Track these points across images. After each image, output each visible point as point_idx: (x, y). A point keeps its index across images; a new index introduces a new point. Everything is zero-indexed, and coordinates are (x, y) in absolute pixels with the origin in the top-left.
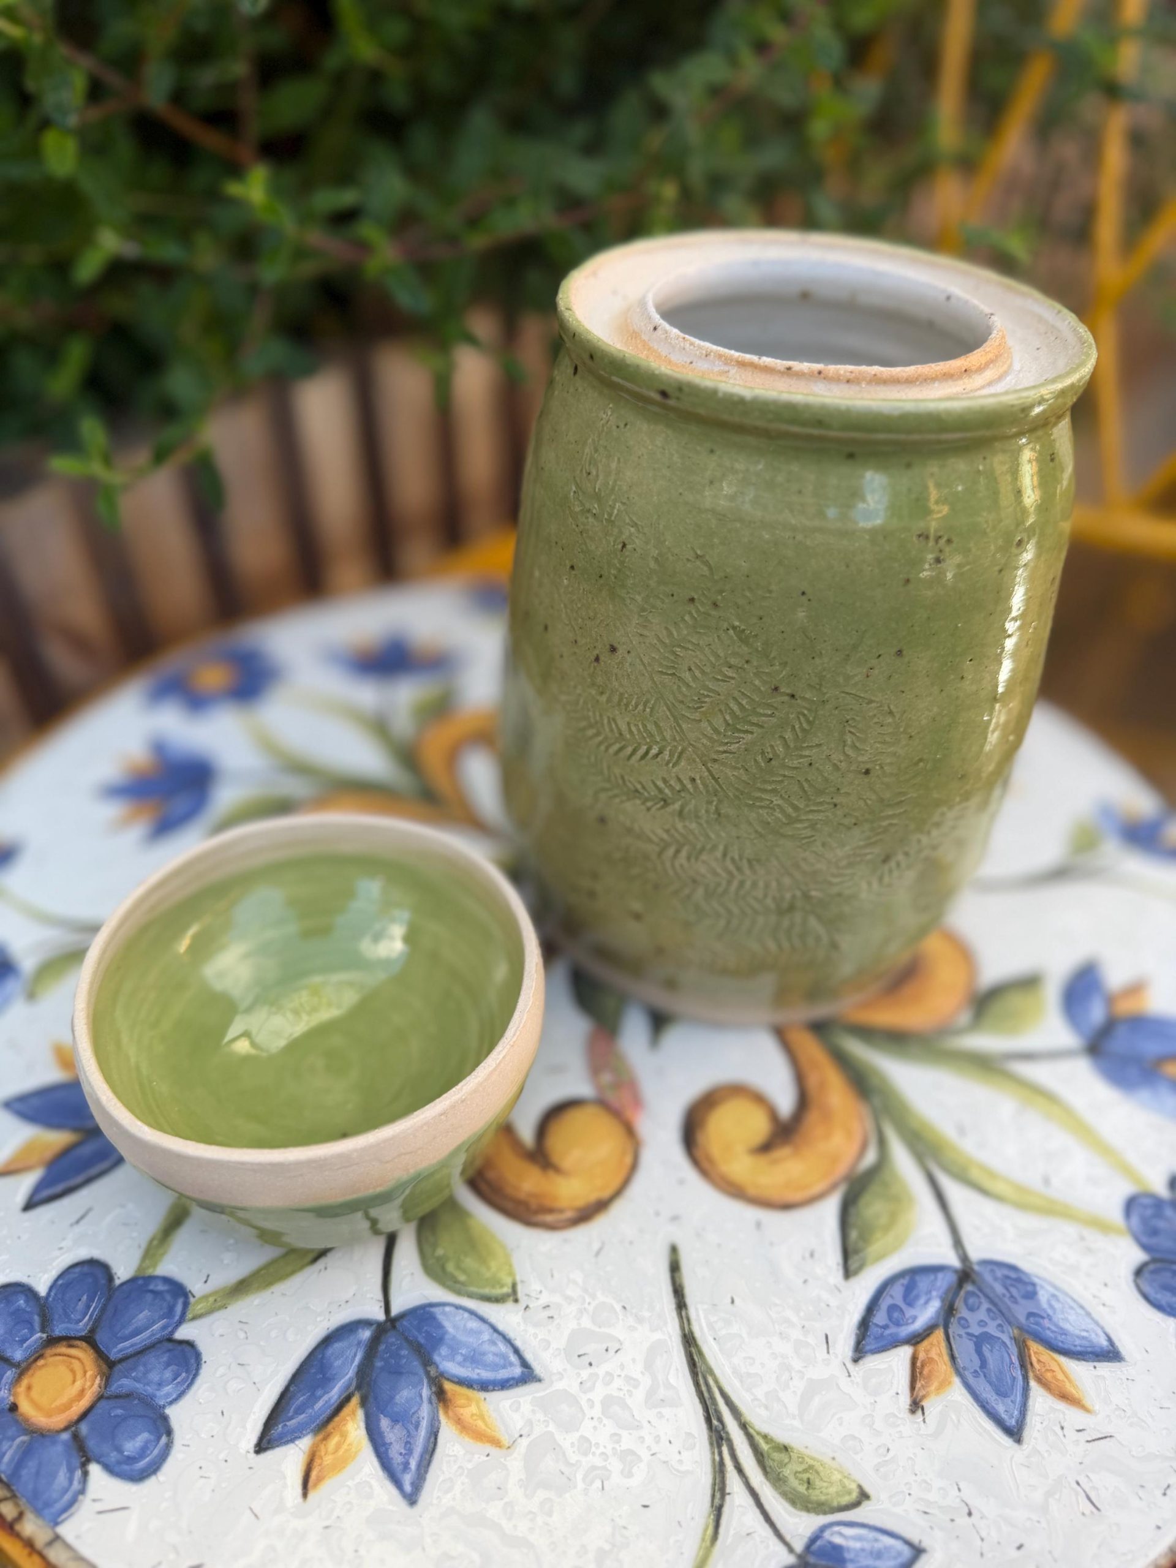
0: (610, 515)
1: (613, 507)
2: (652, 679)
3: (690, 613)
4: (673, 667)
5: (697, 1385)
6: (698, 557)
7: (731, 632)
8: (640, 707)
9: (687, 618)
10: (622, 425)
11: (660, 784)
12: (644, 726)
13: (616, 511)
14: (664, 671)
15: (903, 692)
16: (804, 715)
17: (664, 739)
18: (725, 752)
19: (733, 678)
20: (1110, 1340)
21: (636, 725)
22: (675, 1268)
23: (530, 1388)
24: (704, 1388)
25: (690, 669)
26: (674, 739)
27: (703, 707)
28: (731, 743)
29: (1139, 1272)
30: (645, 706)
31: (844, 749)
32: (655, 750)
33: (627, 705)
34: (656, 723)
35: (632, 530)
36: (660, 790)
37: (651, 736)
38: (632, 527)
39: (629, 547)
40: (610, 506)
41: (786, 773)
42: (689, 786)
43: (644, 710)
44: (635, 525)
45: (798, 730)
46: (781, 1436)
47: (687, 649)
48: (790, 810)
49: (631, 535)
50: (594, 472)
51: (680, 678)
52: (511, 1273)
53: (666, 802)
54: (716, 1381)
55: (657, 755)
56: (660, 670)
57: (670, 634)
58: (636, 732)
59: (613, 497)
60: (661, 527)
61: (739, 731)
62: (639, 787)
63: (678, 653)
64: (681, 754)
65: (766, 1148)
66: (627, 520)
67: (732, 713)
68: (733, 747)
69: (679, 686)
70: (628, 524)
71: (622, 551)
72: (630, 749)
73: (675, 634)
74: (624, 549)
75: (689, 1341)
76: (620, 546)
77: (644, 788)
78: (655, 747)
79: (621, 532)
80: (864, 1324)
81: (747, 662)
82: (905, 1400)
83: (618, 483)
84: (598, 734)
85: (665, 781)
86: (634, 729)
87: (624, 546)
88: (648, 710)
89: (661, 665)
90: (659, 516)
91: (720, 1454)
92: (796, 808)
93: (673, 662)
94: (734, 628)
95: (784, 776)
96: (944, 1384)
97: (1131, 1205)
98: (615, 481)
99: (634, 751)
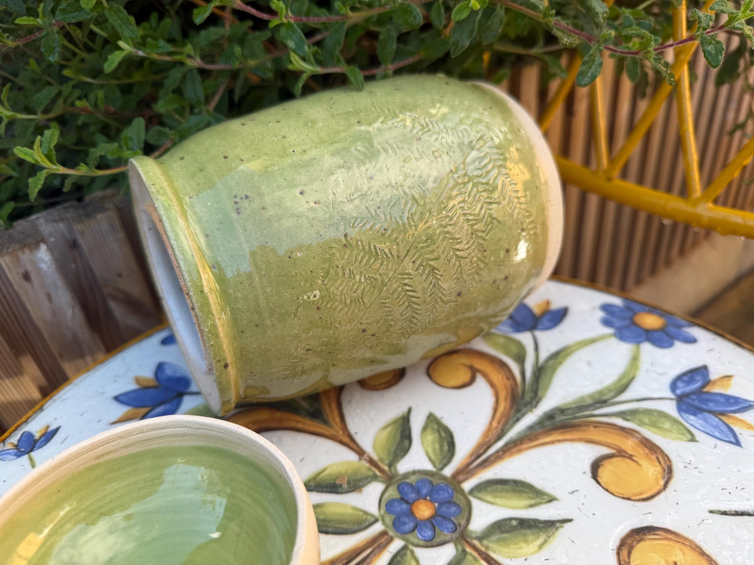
0: (298, 362)
1: (293, 362)
2: (369, 307)
3: (325, 306)
4: (358, 300)
6: (295, 316)
7: (325, 282)
8: (387, 305)
9: (329, 306)
11: (424, 276)
12: (397, 298)
13: (294, 360)
14: (362, 303)
15: (322, 180)
16: (353, 224)
17: (399, 287)
18: (391, 254)
19: (349, 269)
21: (398, 303)
25: (355, 292)
26: (397, 281)
27: (372, 276)
28: (385, 253)
30: (385, 303)
31: (364, 194)
32: (408, 288)
33: (390, 311)
34: (392, 294)
35: (299, 350)
36: (429, 275)
37: (400, 293)
38: (297, 350)
39: (308, 347)
40: (293, 364)
41: (389, 217)
42: (418, 262)
43: (388, 302)
45: (363, 223)
47: (345, 298)
48: (409, 206)
49: (301, 349)
50: (282, 376)
51: (363, 294)
53: (434, 269)
55: (409, 286)
57: (341, 310)
58: (402, 301)
59: (289, 364)
60: (290, 338)
61: (377, 253)
62: (431, 286)
63: (350, 301)
64: (402, 274)
67: (368, 260)
68: (387, 251)
69: (367, 292)
70: (297, 352)
71: (311, 350)
72: (414, 300)
73: (340, 307)
74: (310, 349)
77: (431, 283)
78: (405, 289)
79: (303, 354)
81: (337, 267)
83: (280, 365)
84: (413, 317)
85: (422, 275)
86: (401, 303)
87: (308, 350)
88: (387, 301)
89: (360, 306)
90: (285, 341)
92: (406, 203)
93: (355, 301)
94: (323, 281)
95: (391, 218)
98: (280, 367)
99: (413, 297)
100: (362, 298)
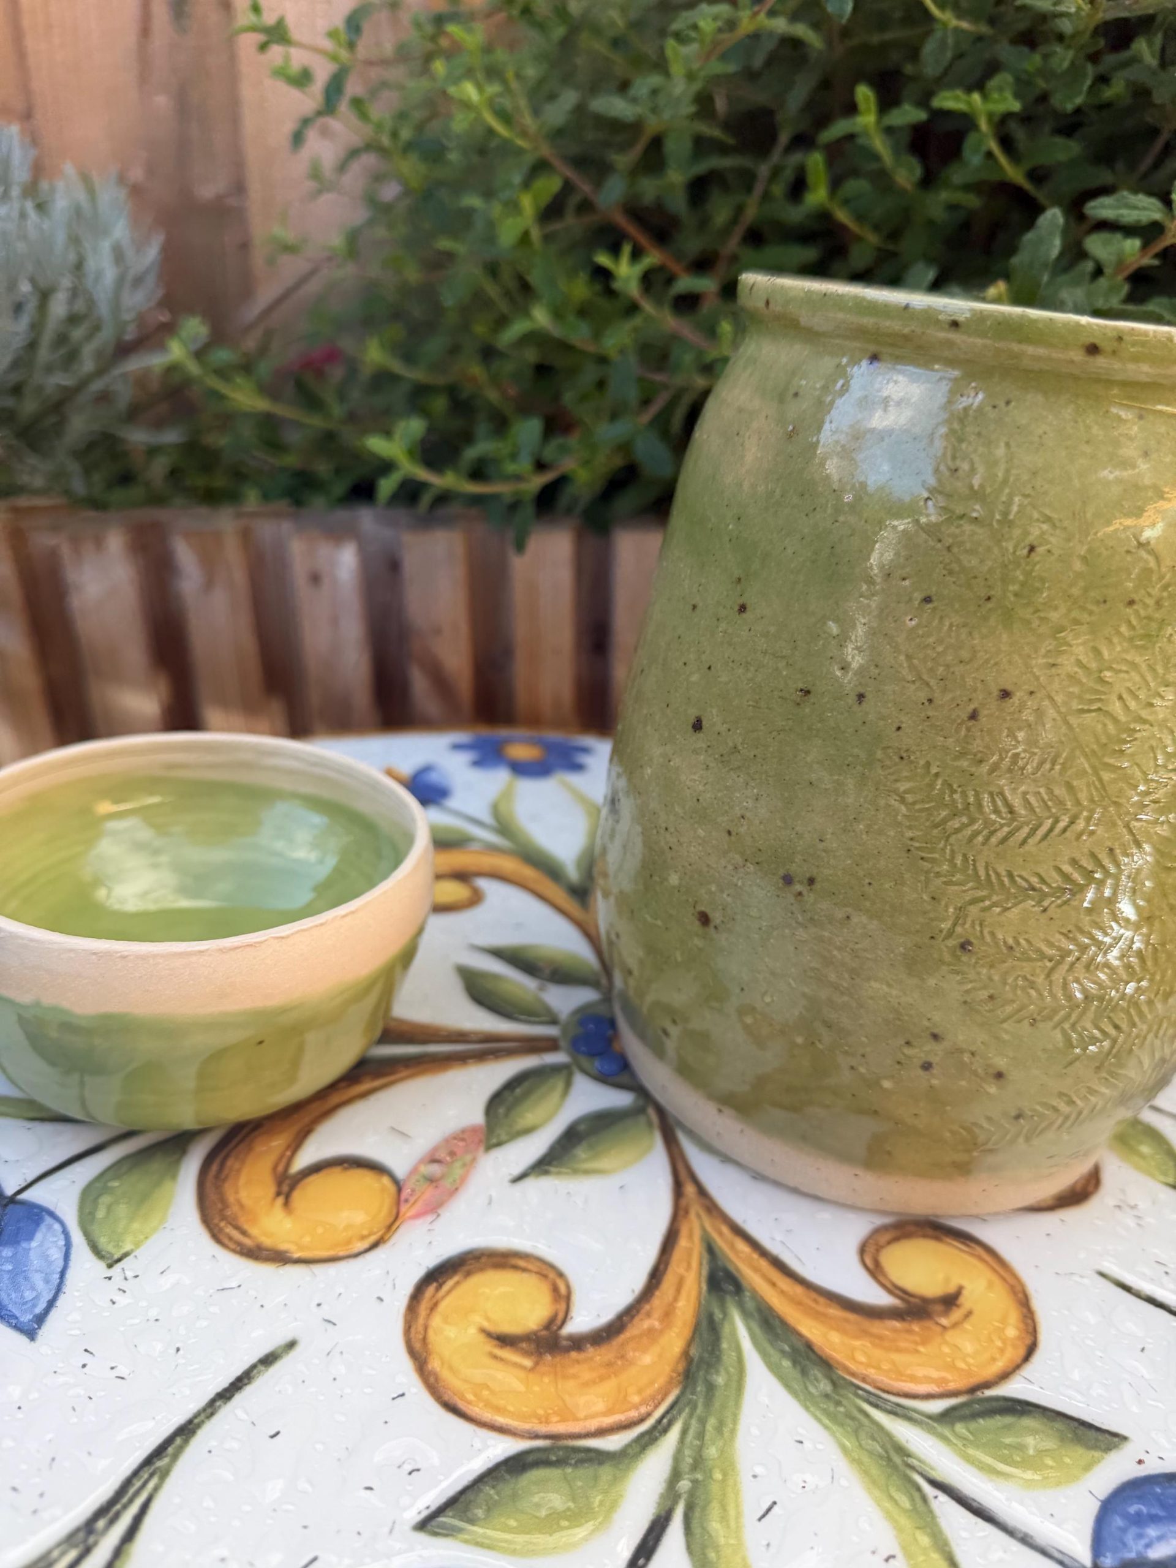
0: (1005, 514)
1: (1009, 504)
2: (1068, 723)
3: (1127, 621)
4: (1100, 700)
6: (1143, 545)
8: (1046, 767)
9: (1123, 628)
10: (1004, 403)
11: (1067, 868)
12: (1050, 791)
13: (1015, 508)
14: (1086, 707)
17: (1078, 803)
21: (1037, 794)
25: (1120, 698)
26: (1092, 801)
27: (1135, 746)
30: (1053, 763)
32: (1063, 823)
33: (1023, 769)
34: (1067, 784)
35: (1045, 527)
37: (1060, 803)
38: (1043, 522)
39: (1041, 550)
40: (1004, 502)
44: (1048, 519)
47: (1119, 671)
49: (1043, 533)
51: (1107, 714)
53: (1072, 893)
55: (1065, 830)
56: (1080, 707)
57: (1098, 655)
58: (1036, 804)
59: (1007, 491)
60: (1089, 515)
62: (1034, 880)
63: (1107, 679)
66: (1036, 515)
68: (1160, 794)
69: (1104, 724)
70: (1038, 520)
71: (1028, 556)
72: (1026, 830)
73: (1105, 653)
74: (1032, 554)
76: (1025, 552)
77: (1043, 881)
78: (1063, 817)
79: (1026, 533)
83: (1014, 472)
85: (1074, 862)
86: (1032, 800)
87: (1032, 549)
89: (1081, 701)
90: (1084, 502)
93: (1097, 692)
98: (1007, 471)
99: (1033, 831)
100: (1099, 709)
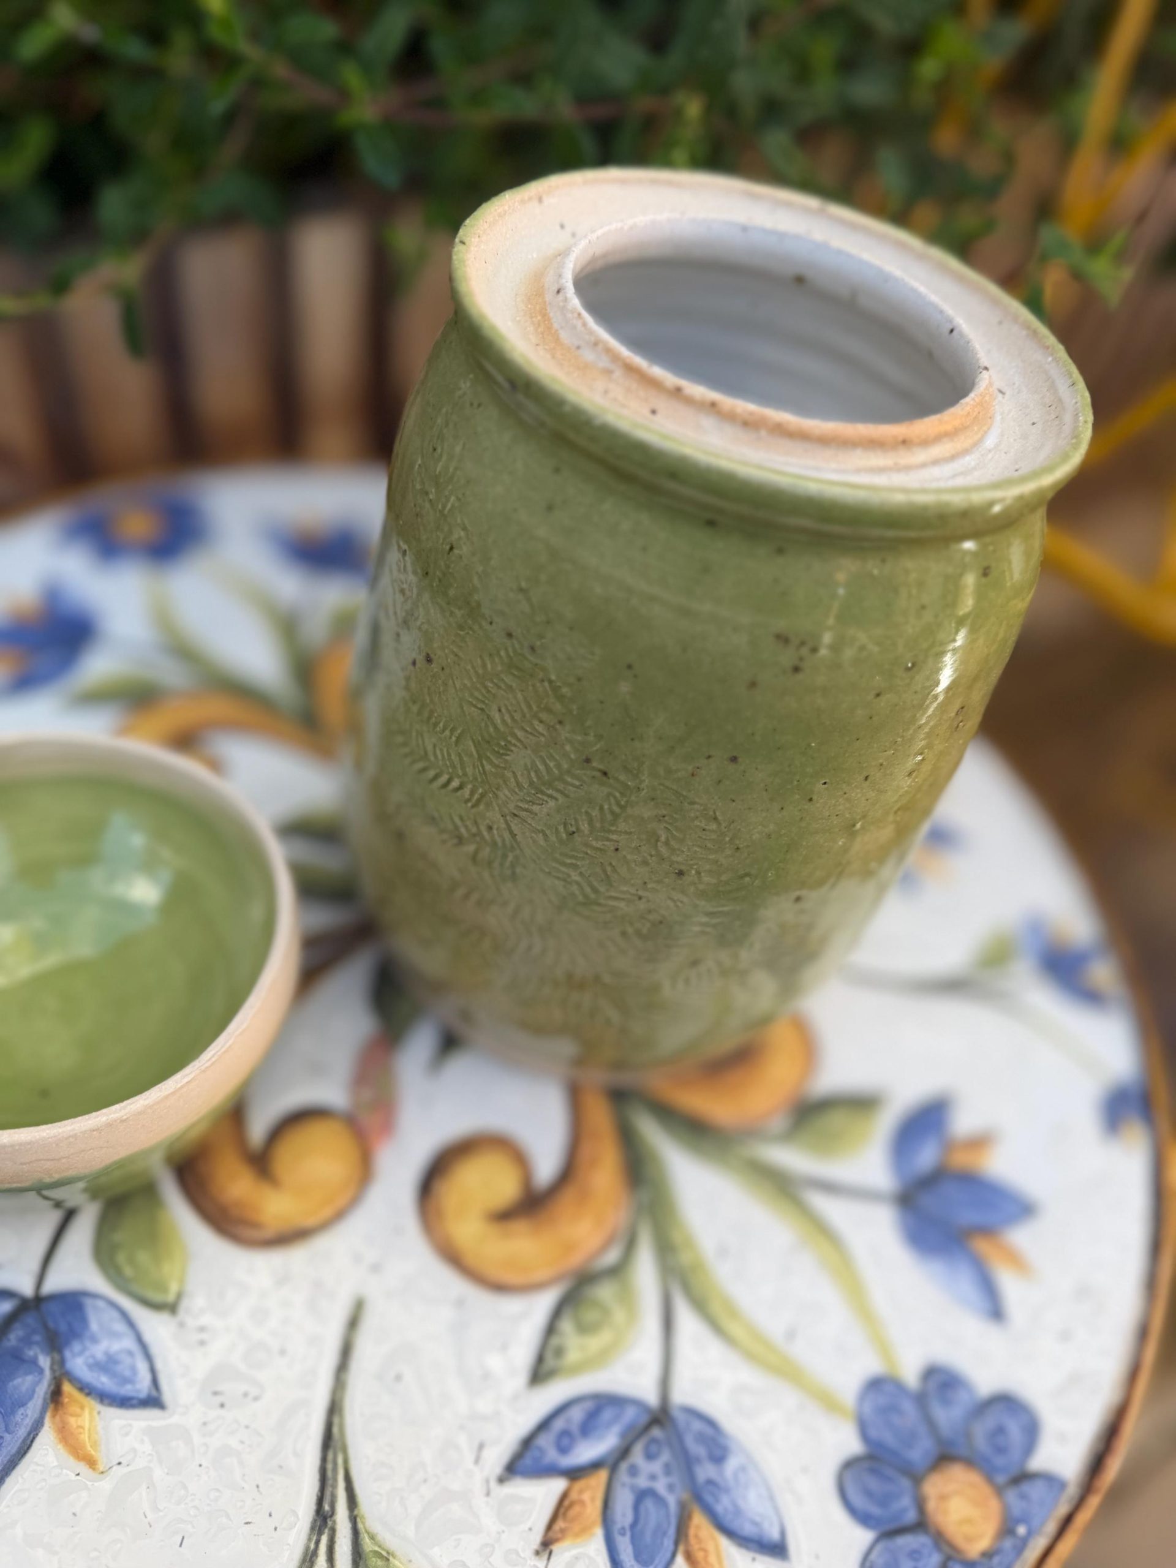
0: (444, 507)
1: (448, 499)
2: (462, 707)
3: (506, 649)
4: (483, 702)
5: (324, 1460)
6: (521, 590)
7: (546, 684)
8: (447, 733)
9: (503, 653)
10: (475, 405)
11: (457, 820)
12: (449, 755)
13: (449, 506)
14: (474, 702)
15: (733, 801)
16: (615, 797)
17: (465, 774)
18: (526, 810)
19: (543, 735)
20: (783, 1533)
21: (441, 750)
22: (353, 1323)
23: (153, 1413)
24: (329, 1466)
25: (500, 710)
26: (476, 779)
27: (508, 755)
28: (534, 803)
29: (849, 1465)
30: (452, 733)
31: (657, 844)
32: (455, 783)
33: (436, 725)
34: (459, 755)
35: (462, 534)
36: (456, 828)
37: (454, 767)
38: (463, 530)
39: (456, 551)
40: (446, 496)
41: (589, 852)
42: (485, 833)
43: (451, 738)
44: (465, 529)
45: (607, 811)
46: (389, 1540)
47: (499, 687)
48: (588, 890)
49: (460, 538)
50: (439, 450)
51: (489, 717)
52: (182, 1281)
53: (460, 841)
54: (346, 1462)
55: (457, 789)
56: (470, 700)
57: (484, 666)
58: (440, 757)
59: (450, 487)
60: (490, 541)
61: (543, 793)
62: (436, 815)
63: (490, 689)
64: (482, 796)
65: (504, 1216)
66: (459, 521)
67: (537, 771)
68: (535, 808)
69: (486, 724)
70: (459, 525)
71: (449, 553)
72: (431, 773)
73: (489, 666)
74: (451, 553)
75: (334, 1409)
76: (448, 547)
77: (441, 818)
78: (456, 779)
79: (450, 532)
80: (527, 1443)
81: (560, 722)
82: (537, 1538)
83: (458, 472)
84: (405, 744)
85: (461, 818)
86: (438, 752)
87: (452, 548)
88: (454, 739)
89: (472, 695)
90: (490, 527)
91: (318, 1543)
92: (595, 890)
93: (484, 696)
94: (550, 682)
95: (587, 854)
96: (585, 1530)
97: (875, 1385)
98: (456, 469)
99: (436, 777)
100: (482, 710)
